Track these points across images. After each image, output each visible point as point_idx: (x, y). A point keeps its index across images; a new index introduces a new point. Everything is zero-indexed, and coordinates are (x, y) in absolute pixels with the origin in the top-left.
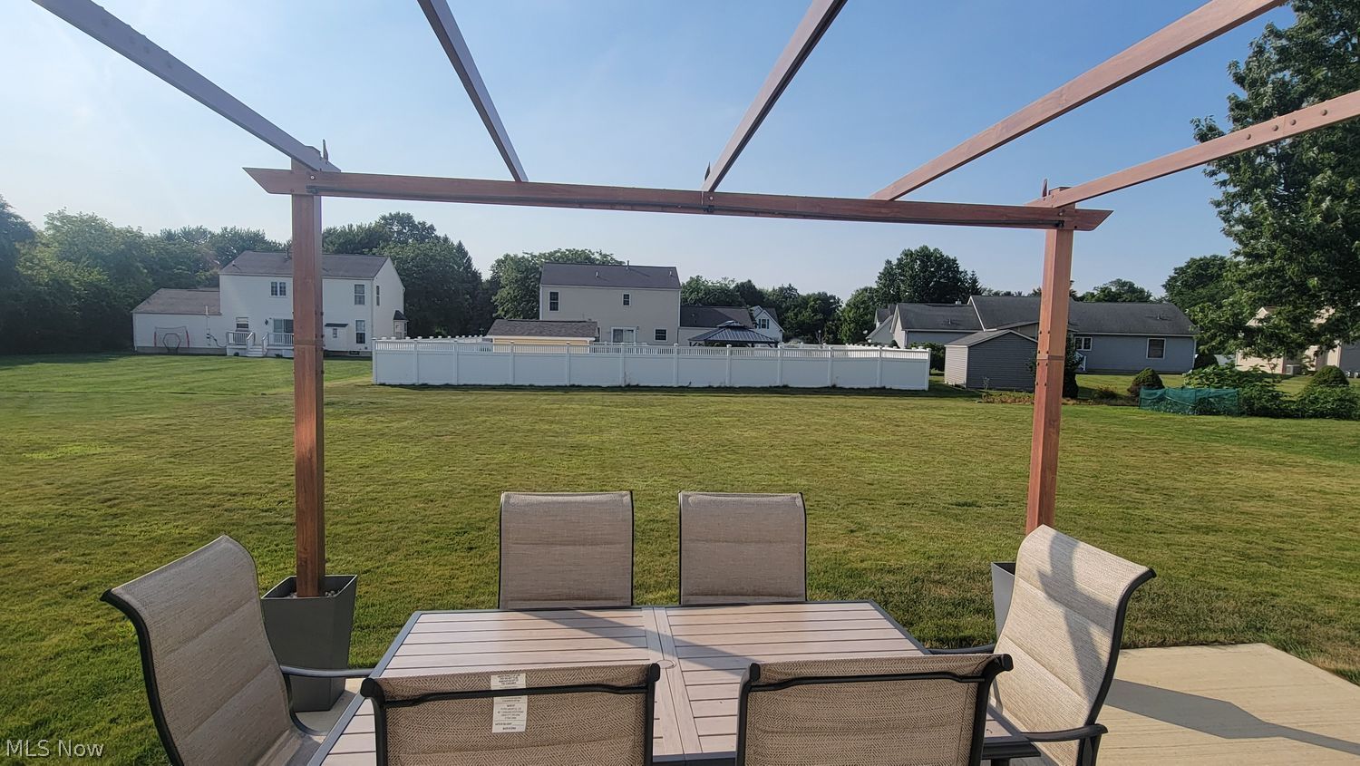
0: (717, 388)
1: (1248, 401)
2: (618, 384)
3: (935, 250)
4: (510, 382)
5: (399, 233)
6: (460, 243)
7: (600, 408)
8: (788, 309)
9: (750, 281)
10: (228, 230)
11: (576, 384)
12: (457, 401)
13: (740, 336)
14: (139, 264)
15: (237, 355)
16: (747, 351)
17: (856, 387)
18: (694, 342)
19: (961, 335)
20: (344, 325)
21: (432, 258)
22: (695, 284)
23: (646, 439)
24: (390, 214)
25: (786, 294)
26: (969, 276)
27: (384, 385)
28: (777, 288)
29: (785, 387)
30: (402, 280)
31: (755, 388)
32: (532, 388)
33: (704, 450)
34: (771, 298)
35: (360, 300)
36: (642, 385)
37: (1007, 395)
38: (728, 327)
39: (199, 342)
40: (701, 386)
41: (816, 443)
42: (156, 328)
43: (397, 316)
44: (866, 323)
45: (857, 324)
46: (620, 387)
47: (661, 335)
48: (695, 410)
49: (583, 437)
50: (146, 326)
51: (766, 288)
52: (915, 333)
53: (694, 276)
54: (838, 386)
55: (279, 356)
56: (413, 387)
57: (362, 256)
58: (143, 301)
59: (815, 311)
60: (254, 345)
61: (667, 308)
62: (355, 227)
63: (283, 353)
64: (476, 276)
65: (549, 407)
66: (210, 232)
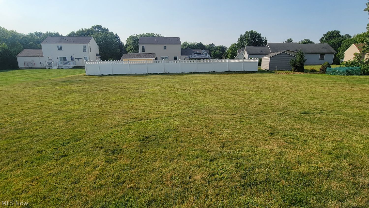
0: (193, 73)
1: (364, 70)
2: (162, 73)
3: (255, 31)
4: (129, 73)
5: (98, 31)
6: (116, 34)
7: (156, 80)
8: (212, 50)
9: (201, 42)
10: (48, 32)
11: (150, 73)
12: (110, 79)
13: (200, 56)
14: (18, 42)
15: (49, 68)
16: (202, 61)
17: (236, 71)
18: (186, 59)
19: (265, 55)
20: (81, 58)
21: (106, 37)
22: (185, 44)
23: (170, 89)
24: (95, 26)
25: (212, 46)
26: (264, 39)
27: (90, 75)
28: (209, 44)
29: (214, 72)
30: (98, 44)
31: (205, 72)
32: (136, 75)
33: (191, 93)
34: (207, 47)
35: (85, 50)
36: (170, 72)
37: (282, 72)
38: (196, 53)
39: (38, 65)
40: (188, 72)
41: (231, 89)
42: (24, 61)
43: (97, 55)
44: (234, 54)
45: (232, 54)
46: (163, 73)
47: (176, 58)
48: (187, 79)
49: (147, 90)
50: (21, 60)
51: (206, 45)
52: (251, 55)
53: (185, 42)
54: (230, 71)
55: (62, 68)
56: (99, 75)
57: (85, 37)
58: (19, 53)
59: (220, 51)
60: (54, 65)
61: (178, 51)
62: (84, 29)
63: (63, 67)
64: (122, 44)
65: (139, 80)
66: (43, 33)
